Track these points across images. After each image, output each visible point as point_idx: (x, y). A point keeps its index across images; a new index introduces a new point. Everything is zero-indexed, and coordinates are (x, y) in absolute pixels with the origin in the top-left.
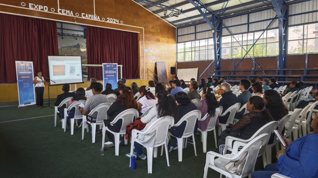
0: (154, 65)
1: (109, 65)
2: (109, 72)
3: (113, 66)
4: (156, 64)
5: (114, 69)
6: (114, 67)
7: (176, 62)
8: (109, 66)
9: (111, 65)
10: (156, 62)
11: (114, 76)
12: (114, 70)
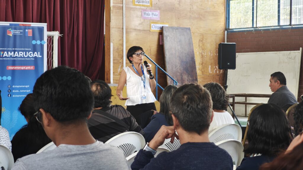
0: (156, 38)
1: (15, 28)
2: (16, 54)
3: (29, 32)
4: (161, 33)
5: (34, 42)
6: (34, 38)
7: (226, 29)
8: (18, 32)
9: (25, 29)
10: (162, 28)
11: (32, 68)
12: (34, 49)
